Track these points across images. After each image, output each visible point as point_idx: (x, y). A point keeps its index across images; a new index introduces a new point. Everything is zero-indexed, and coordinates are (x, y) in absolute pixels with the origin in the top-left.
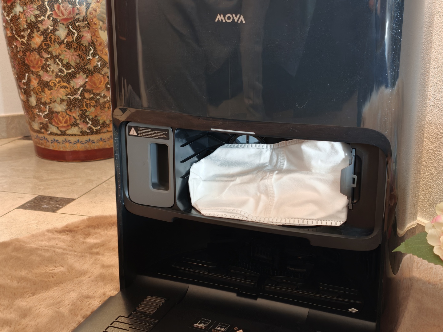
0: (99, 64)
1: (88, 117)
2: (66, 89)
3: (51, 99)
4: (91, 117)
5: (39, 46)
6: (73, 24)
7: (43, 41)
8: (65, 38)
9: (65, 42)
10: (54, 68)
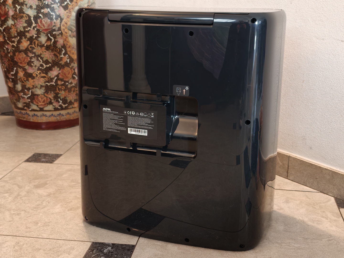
0: (68, 60)
1: (59, 97)
2: (45, 79)
3: (33, 86)
4: (62, 98)
5: (26, 48)
6: (51, 33)
7: (29, 45)
8: (46, 43)
9: (45, 45)
10: (37, 63)
